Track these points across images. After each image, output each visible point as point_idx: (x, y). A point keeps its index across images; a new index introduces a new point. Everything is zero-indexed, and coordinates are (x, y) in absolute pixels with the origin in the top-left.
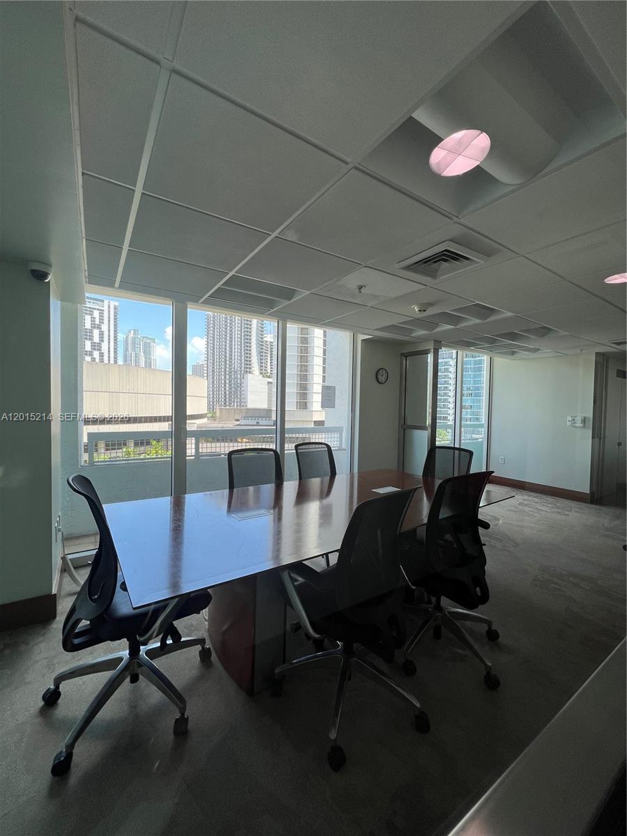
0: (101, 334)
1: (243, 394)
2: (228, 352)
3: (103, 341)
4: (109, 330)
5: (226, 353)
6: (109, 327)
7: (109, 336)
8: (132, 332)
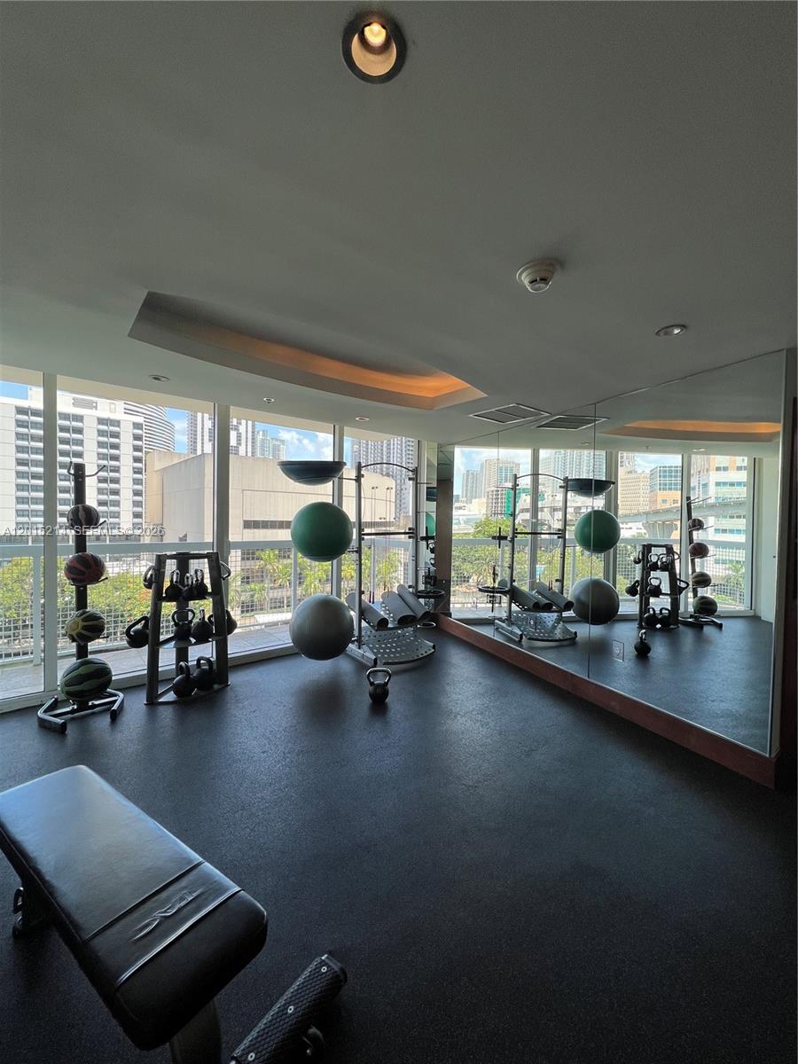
0: (239, 436)
1: (404, 503)
2: (385, 453)
3: (240, 444)
4: (247, 431)
5: (382, 454)
6: (247, 428)
7: (247, 438)
8: (261, 433)
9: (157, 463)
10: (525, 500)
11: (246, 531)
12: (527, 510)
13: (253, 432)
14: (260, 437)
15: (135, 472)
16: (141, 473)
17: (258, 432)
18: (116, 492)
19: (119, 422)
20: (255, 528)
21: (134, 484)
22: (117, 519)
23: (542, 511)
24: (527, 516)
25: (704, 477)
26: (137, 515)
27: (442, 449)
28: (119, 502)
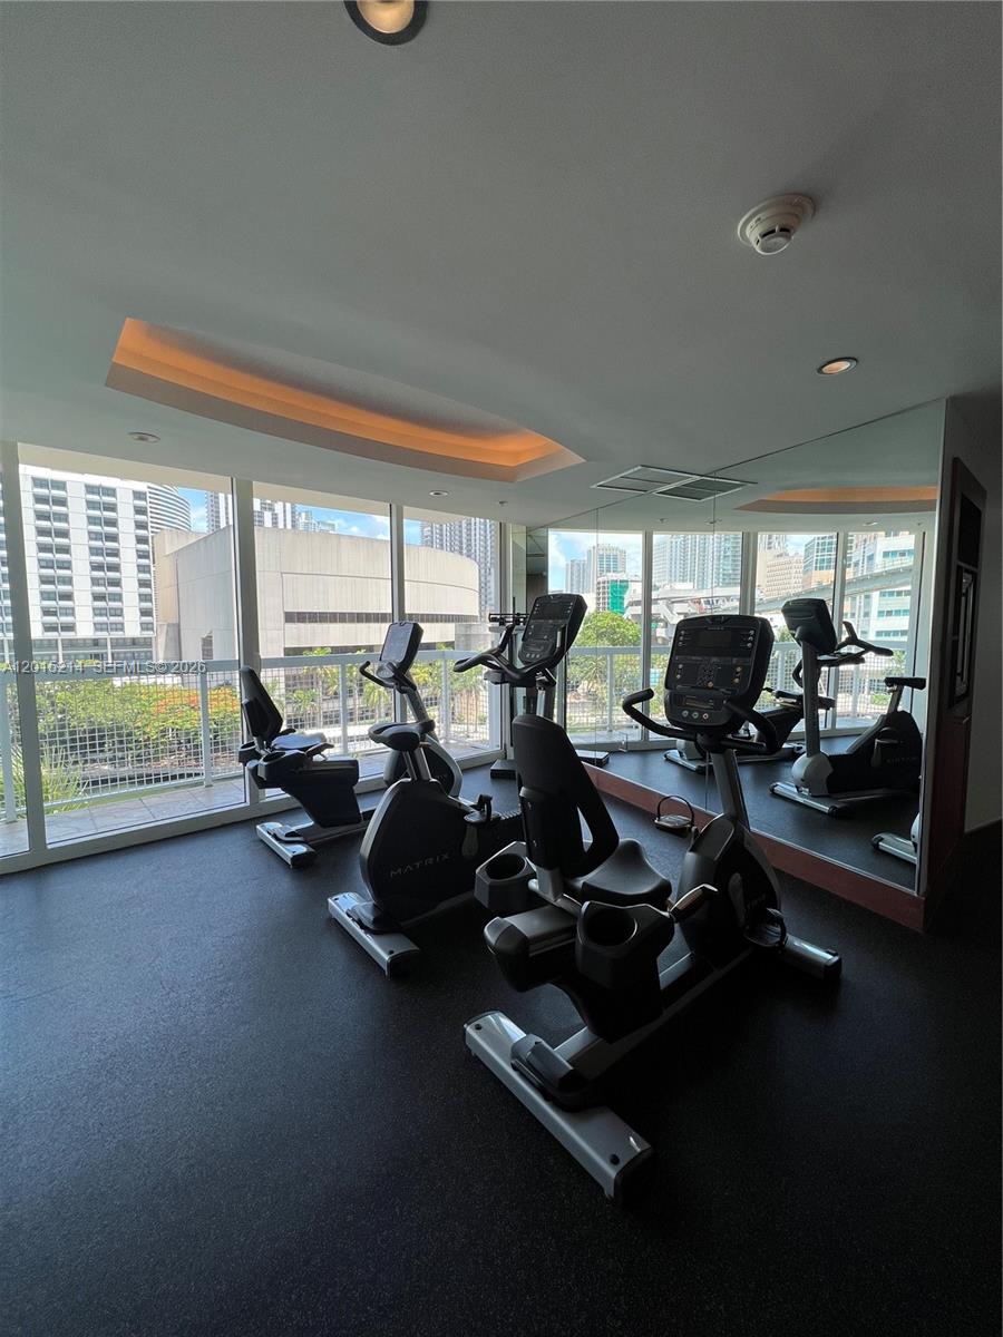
4: (285, 512)
7: (285, 520)
9: (167, 545)
10: (635, 591)
11: (289, 625)
12: (637, 603)
13: (293, 513)
14: (302, 519)
15: (140, 557)
16: (147, 557)
17: (300, 514)
18: (116, 583)
19: (114, 490)
20: (299, 621)
21: (139, 571)
22: (120, 618)
23: (656, 603)
24: (639, 610)
25: (871, 547)
26: (145, 613)
27: (531, 533)
28: (120, 595)
